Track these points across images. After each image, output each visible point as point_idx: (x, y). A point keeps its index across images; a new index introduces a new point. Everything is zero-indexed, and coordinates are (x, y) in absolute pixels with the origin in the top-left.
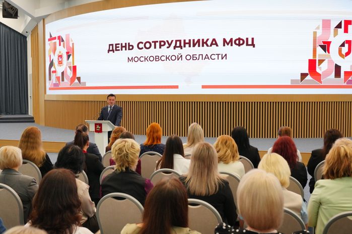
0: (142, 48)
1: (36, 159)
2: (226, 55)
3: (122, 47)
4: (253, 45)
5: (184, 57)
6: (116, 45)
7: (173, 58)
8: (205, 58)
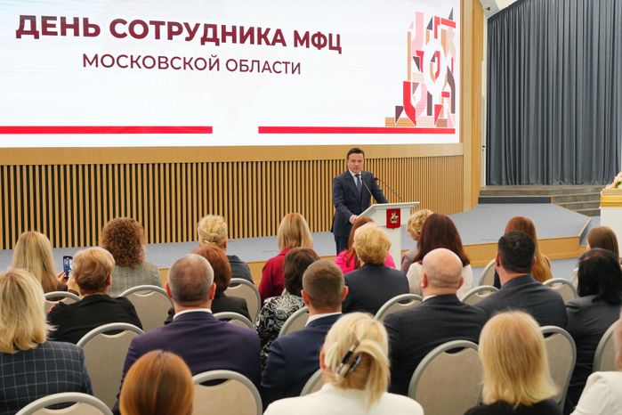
0: (124, 35)
2: (299, 65)
3: (64, 26)
4: (338, 49)
5: (223, 64)
6: (44, 19)
8: (264, 69)
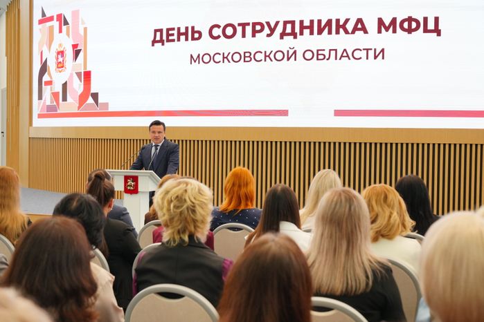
0: (218, 37)
1: (8, 229)
2: (383, 51)
3: (179, 34)
4: (437, 31)
5: (299, 55)
6: (168, 30)
7: (279, 56)
8: (342, 56)
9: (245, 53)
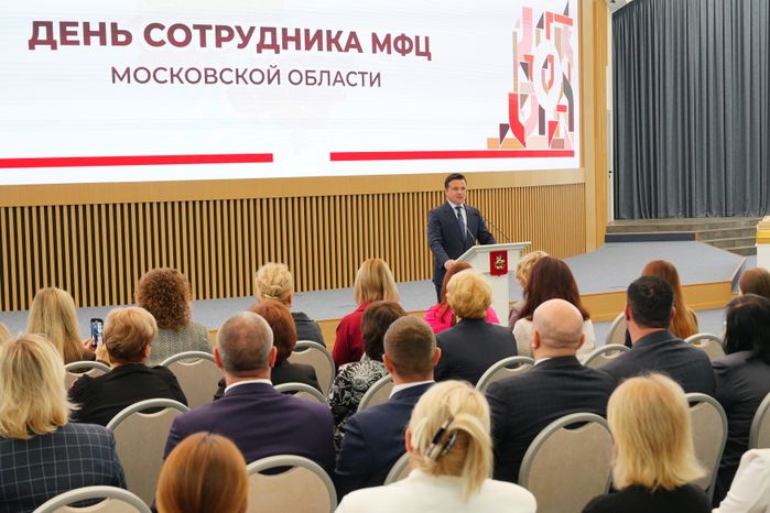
0: (162, 43)
2: (378, 75)
4: (427, 54)
5: (284, 77)
6: (63, 25)
7: (257, 77)
8: (336, 81)
9: (206, 70)
